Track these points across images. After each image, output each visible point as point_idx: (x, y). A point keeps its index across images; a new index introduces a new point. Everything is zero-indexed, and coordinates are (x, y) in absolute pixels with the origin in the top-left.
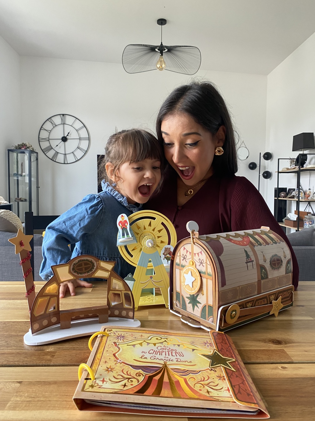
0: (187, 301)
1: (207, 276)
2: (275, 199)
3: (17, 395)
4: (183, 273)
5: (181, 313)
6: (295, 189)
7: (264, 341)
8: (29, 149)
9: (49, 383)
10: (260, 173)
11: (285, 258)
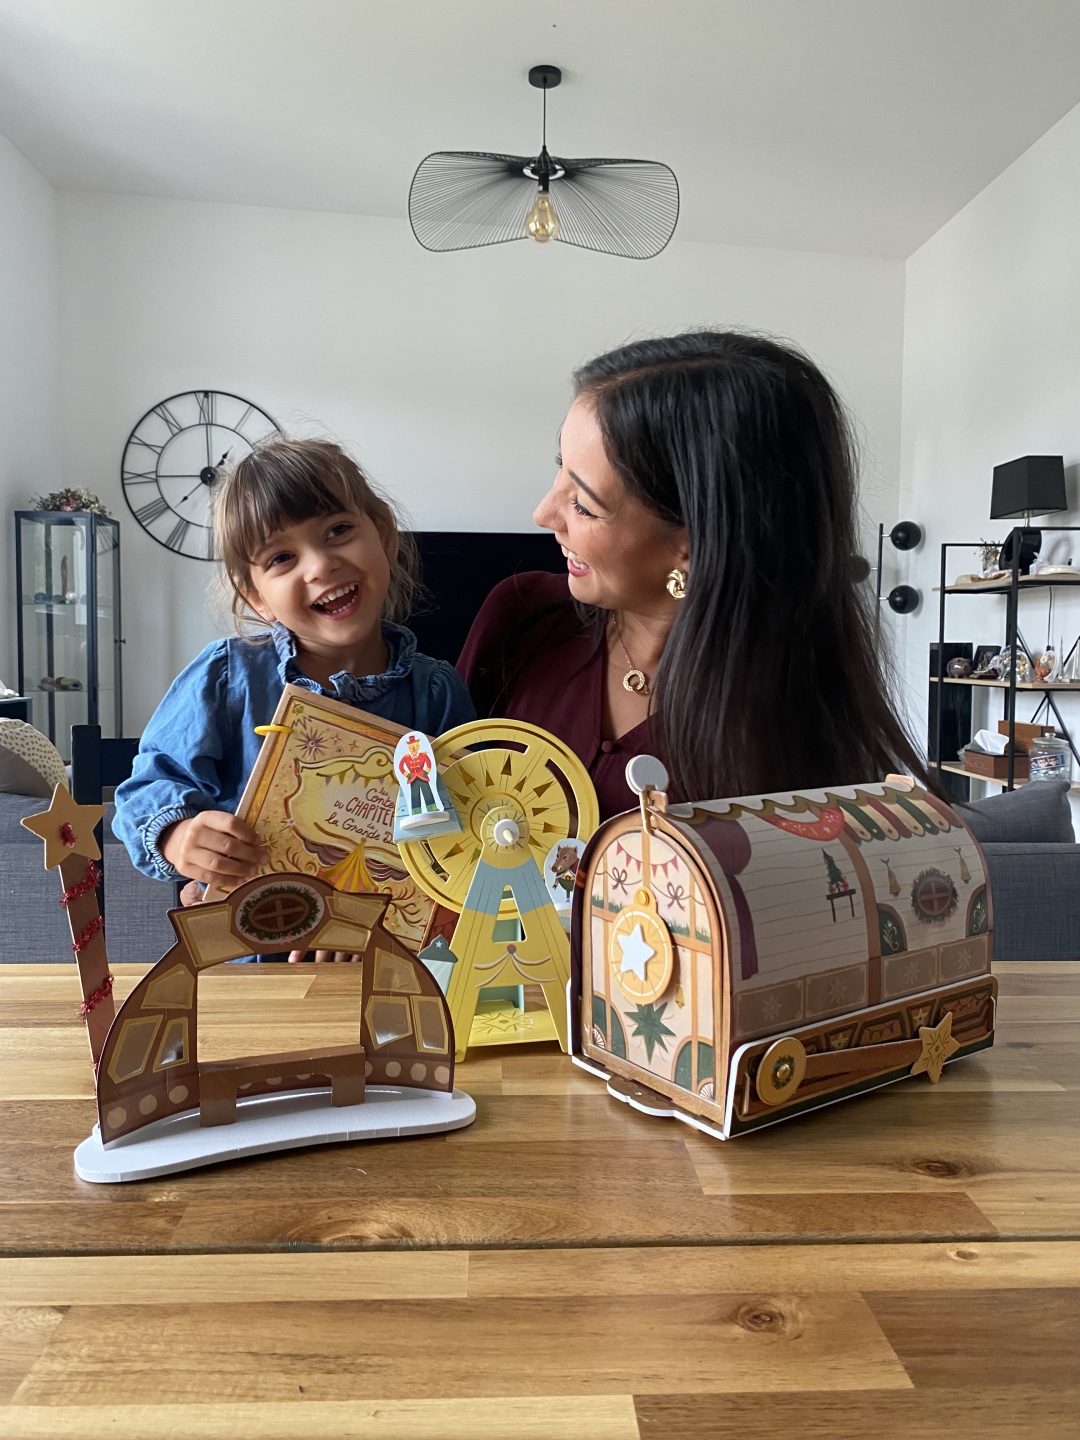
0: (629, 1026)
1: (693, 941)
2: (931, 683)
3: (54, 1351)
4: (615, 930)
5: (608, 1067)
6: (999, 648)
7: (899, 1164)
8: (88, 511)
9: (164, 1312)
10: (881, 594)
11: (966, 882)
